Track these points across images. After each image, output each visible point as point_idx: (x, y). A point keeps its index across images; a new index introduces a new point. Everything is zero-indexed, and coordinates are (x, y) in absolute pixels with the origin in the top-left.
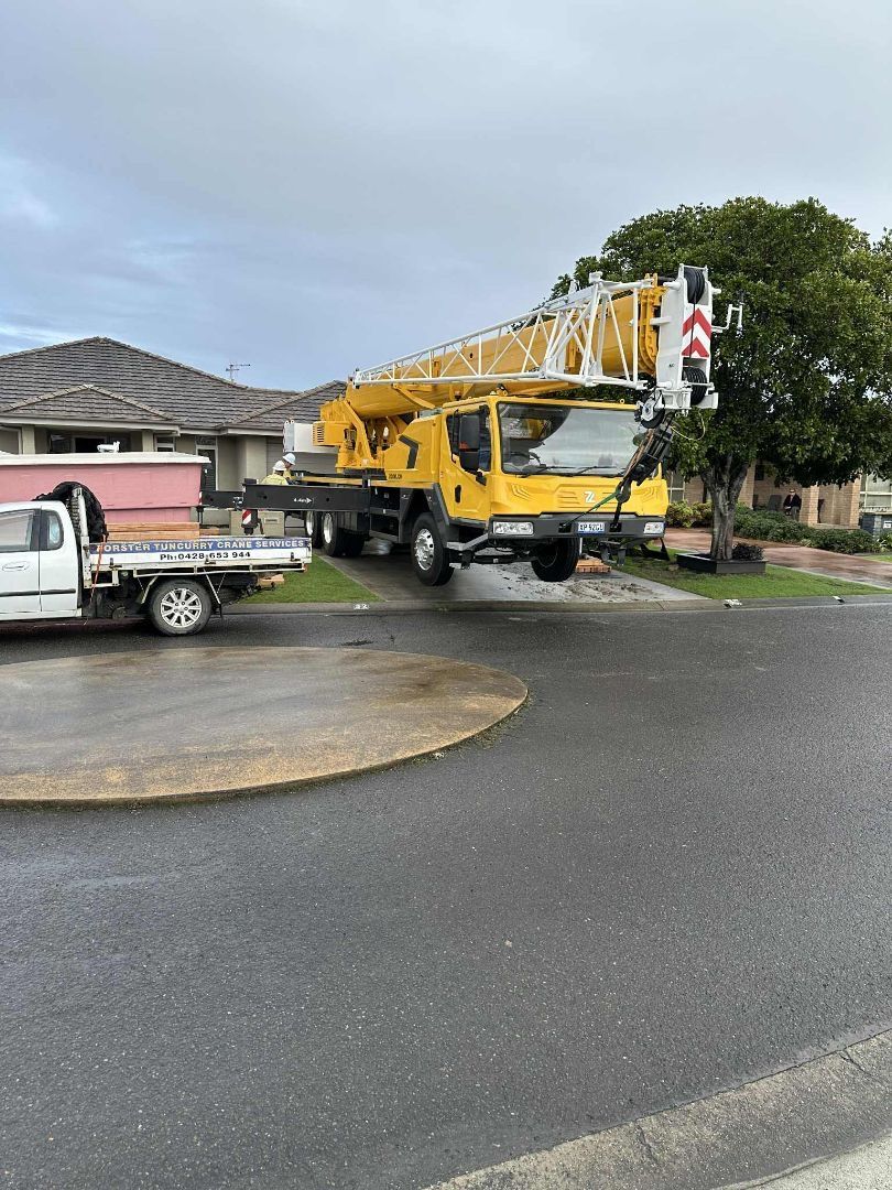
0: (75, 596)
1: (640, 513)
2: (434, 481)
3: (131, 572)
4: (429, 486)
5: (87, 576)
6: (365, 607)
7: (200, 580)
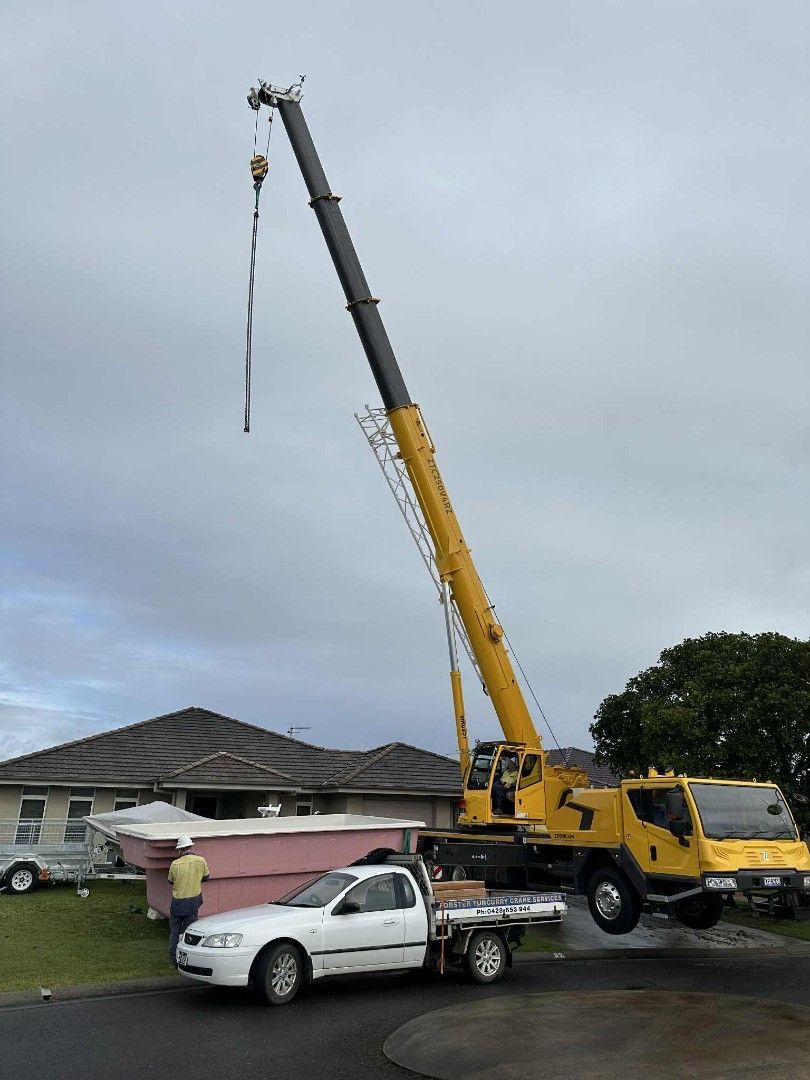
0: (425, 947)
1: (798, 869)
2: (620, 841)
3: (458, 925)
4: (617, 846)
5: (434, 930)
6: (562, 956)
7: (498, 932)
